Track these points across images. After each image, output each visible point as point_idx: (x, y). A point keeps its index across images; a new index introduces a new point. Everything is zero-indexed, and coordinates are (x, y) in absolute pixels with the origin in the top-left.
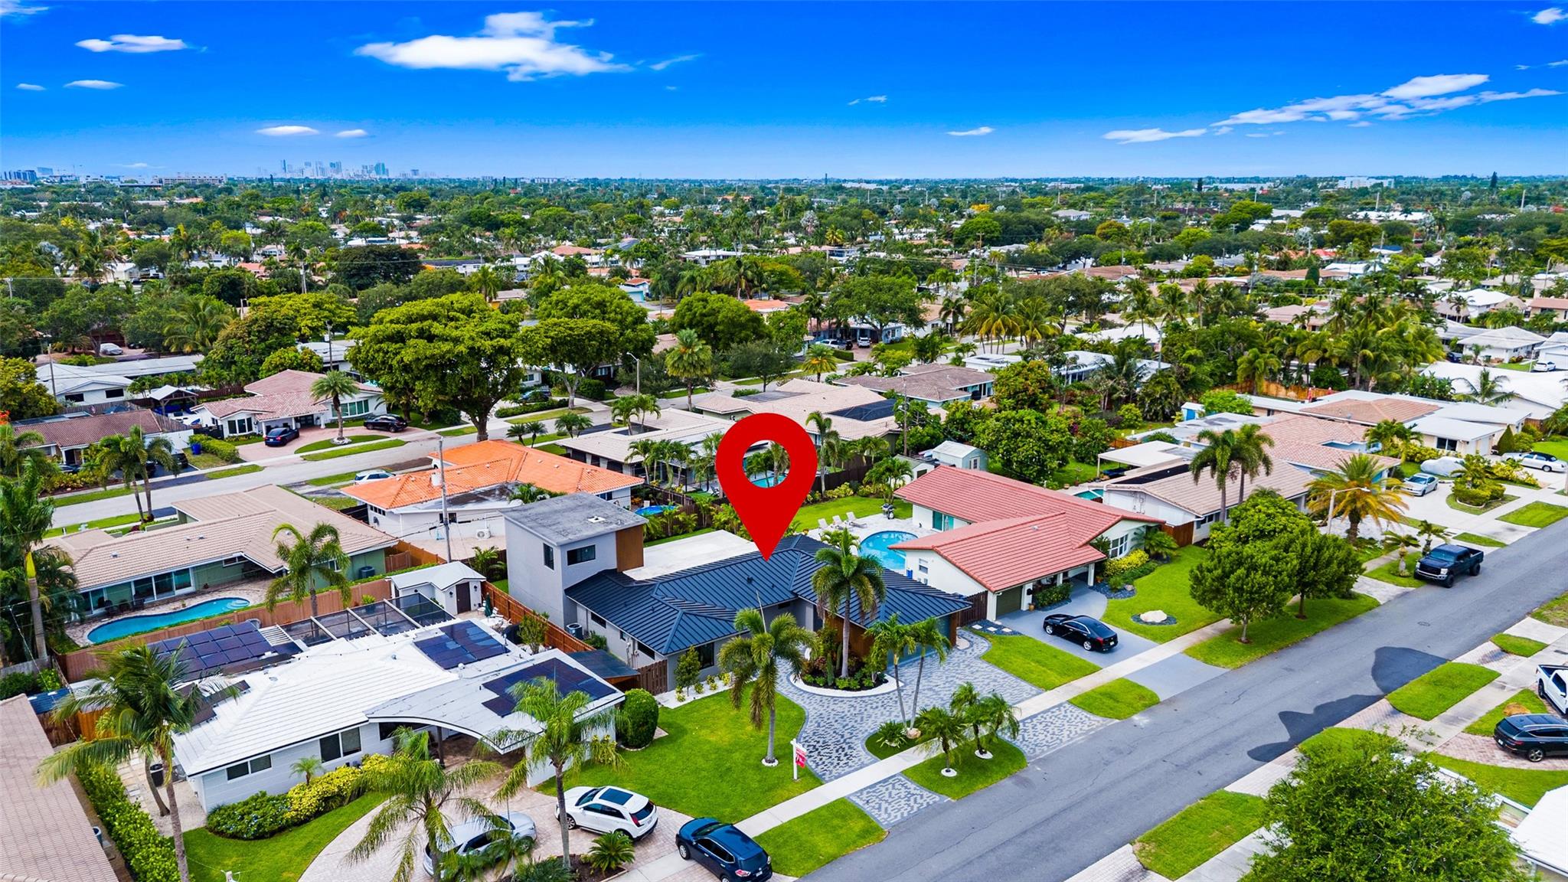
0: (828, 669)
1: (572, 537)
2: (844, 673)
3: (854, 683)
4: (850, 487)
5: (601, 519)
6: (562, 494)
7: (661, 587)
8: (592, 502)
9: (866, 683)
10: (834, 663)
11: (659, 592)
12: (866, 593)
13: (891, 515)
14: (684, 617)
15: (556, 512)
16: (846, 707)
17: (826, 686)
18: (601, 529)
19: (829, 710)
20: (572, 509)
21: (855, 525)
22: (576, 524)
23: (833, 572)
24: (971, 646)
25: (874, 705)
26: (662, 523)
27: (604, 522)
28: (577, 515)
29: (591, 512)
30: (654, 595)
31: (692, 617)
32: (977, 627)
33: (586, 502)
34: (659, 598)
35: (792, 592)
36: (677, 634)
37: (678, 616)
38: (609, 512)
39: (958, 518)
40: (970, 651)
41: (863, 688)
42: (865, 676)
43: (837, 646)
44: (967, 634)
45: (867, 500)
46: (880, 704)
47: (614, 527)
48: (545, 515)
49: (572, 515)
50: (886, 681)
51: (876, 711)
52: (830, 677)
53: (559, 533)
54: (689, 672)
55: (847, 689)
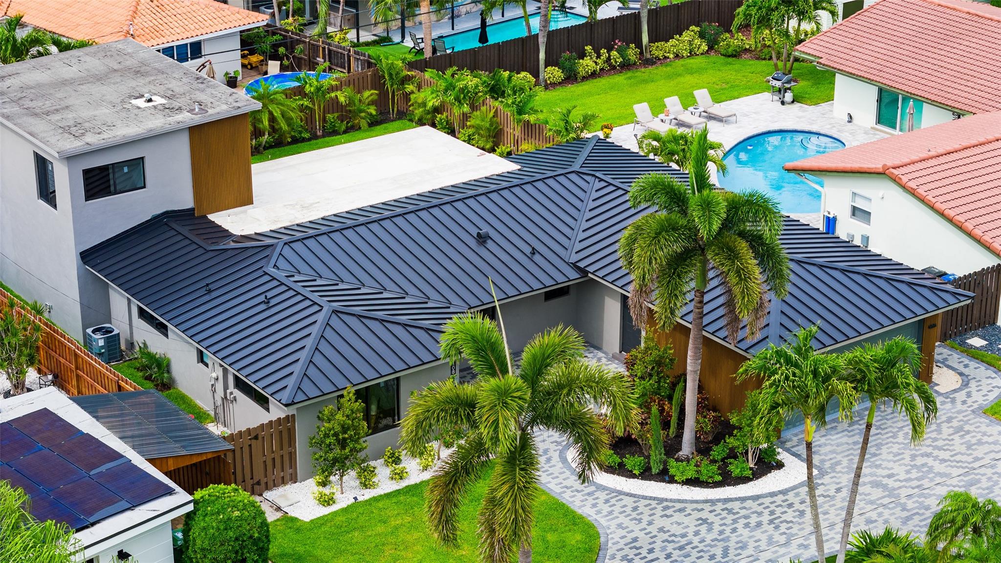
0: (654, 437)
1: (93, 140)
2: (687, 447)
3: (709, 470)
4: (702, 35)
5: (158, 100)
6: (83, 45)
7: (287, 251)
8: (143, 63)
9: (735, 469)
10: (666, 425)
11: (282, 263)
12: (743, 276)
13: (789, 96)
14: (335, 322)
15: (65, 83)
16: (690, 523)
17: (646, 474)
18: (158, 123)
19: (653, 529)
20: (99, 79)
21: (711, 117)
22: (104, 112)
23: (669, 227)
24: (965, 384)
25: (754, 520)
26: (302, 108)
27: (165, 107)
28: (111, 91)
29: (140, 84)
30: (271, 270)
31: (353, 322)
32: (977, 342)
33: (130, 62)
34: (281, 275)
35: (575, 266)
36: (318, 359)
37: (321, 317)
38: (176, 86)
39: (933, 103)
40: (961, 396)
41: (728, 479)
42: (732, 454)
43: (673, 386)
44: (955, 358)
45: (737, 64)
46: (766, 518)
47: (186, 118)
48: (40, 90)
49: (97, 90)
50: (780, 465)
51: (758, 534)
52: (656, 457)
53: (66, 130)
54: (343, 444)
55: (694, 482)
